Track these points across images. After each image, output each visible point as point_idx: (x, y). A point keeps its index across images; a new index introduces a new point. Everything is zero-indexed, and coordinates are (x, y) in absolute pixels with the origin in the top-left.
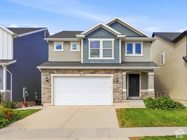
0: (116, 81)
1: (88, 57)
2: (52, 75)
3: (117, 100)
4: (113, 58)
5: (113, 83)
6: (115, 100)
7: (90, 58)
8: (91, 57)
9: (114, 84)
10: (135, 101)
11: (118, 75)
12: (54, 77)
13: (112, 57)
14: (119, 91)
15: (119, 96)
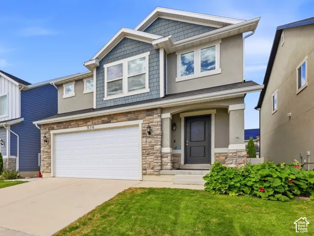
0: (148, 132)
1: (104, 97)
2: (52, 132)
3: (149, 171)
4: (147, 90)
5: (143, 137)
6: (146, 170)
7: (106, 98)
8: (108, 95)
9: (145, 139)
10: (190, 174)
11: (151, 121)
12: (55, 134)
14: (154, 153)
15: (155, 161)
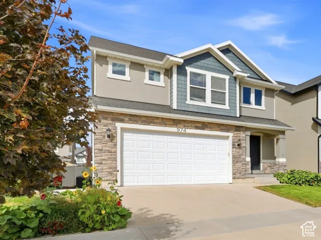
0: (237, 145)
1: (186, 100)
2: (119, 125)
3: (238, 175)
4: (227, 107)
5: (233, 147)
6: (235, 174)
7: (189, 102)
8: (191, 99)
9: (234, 149)
11: (239, 135)
13: (225, 104)
14: (241, 161)
15: (242, 168)
